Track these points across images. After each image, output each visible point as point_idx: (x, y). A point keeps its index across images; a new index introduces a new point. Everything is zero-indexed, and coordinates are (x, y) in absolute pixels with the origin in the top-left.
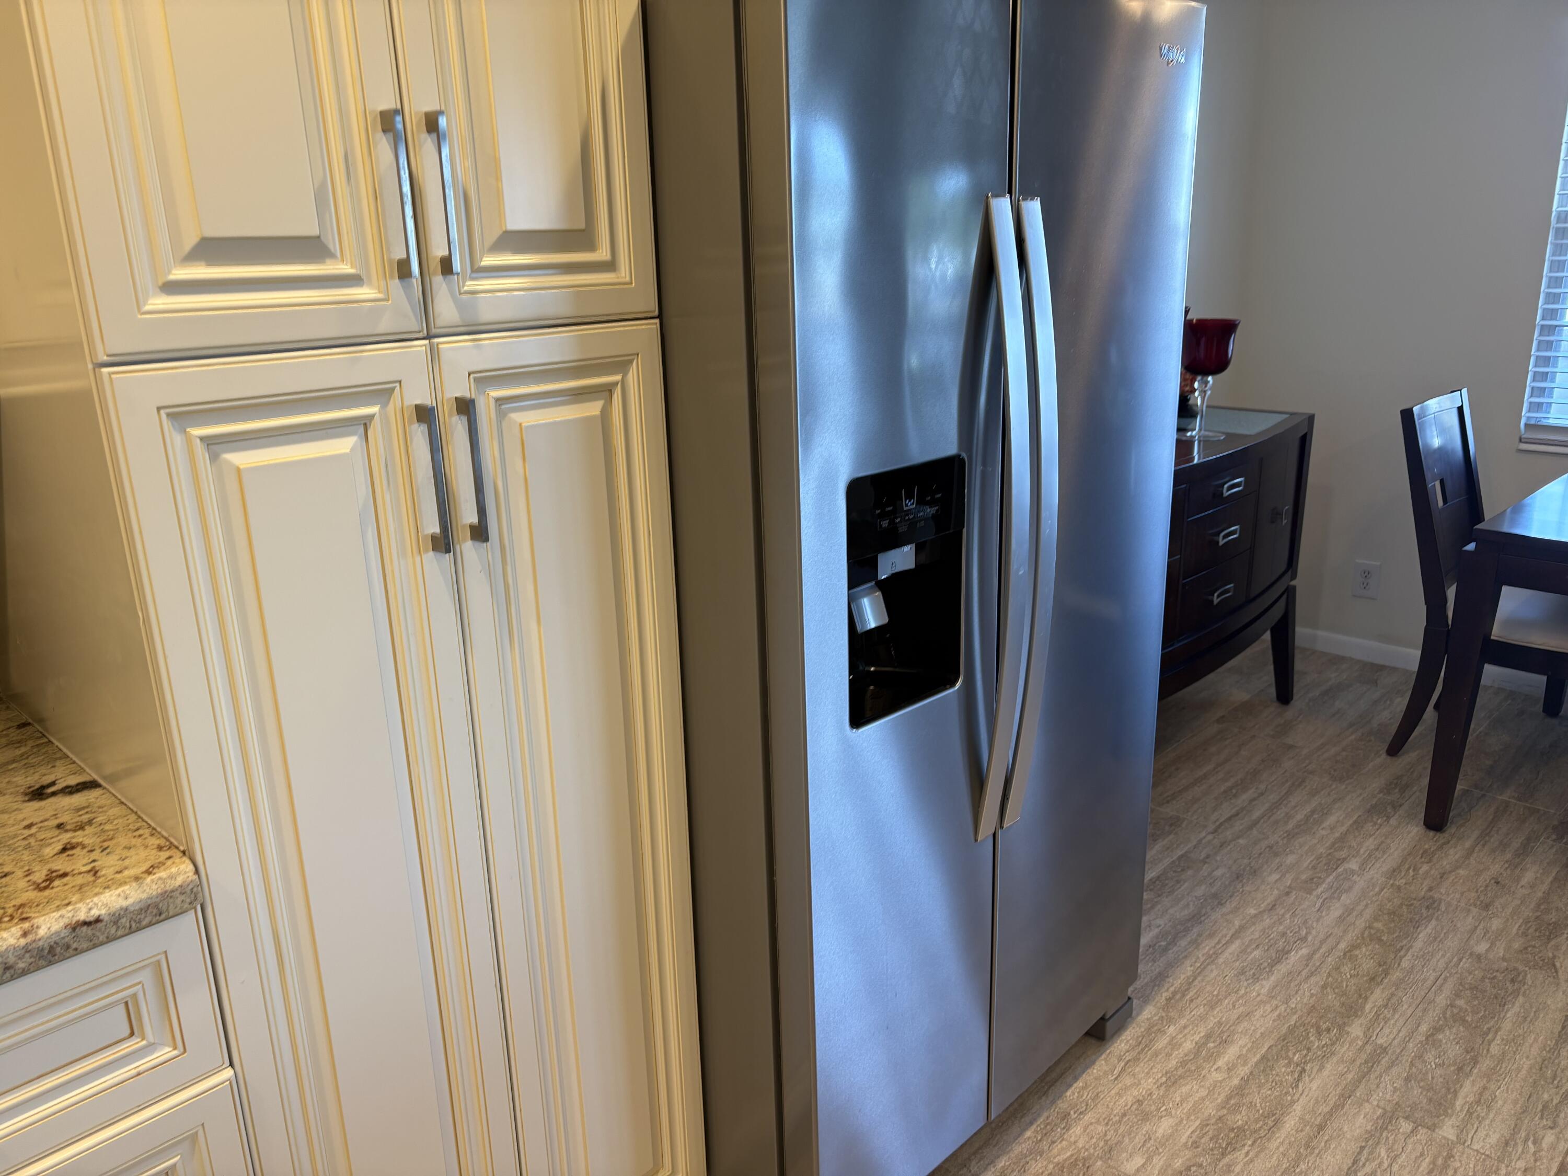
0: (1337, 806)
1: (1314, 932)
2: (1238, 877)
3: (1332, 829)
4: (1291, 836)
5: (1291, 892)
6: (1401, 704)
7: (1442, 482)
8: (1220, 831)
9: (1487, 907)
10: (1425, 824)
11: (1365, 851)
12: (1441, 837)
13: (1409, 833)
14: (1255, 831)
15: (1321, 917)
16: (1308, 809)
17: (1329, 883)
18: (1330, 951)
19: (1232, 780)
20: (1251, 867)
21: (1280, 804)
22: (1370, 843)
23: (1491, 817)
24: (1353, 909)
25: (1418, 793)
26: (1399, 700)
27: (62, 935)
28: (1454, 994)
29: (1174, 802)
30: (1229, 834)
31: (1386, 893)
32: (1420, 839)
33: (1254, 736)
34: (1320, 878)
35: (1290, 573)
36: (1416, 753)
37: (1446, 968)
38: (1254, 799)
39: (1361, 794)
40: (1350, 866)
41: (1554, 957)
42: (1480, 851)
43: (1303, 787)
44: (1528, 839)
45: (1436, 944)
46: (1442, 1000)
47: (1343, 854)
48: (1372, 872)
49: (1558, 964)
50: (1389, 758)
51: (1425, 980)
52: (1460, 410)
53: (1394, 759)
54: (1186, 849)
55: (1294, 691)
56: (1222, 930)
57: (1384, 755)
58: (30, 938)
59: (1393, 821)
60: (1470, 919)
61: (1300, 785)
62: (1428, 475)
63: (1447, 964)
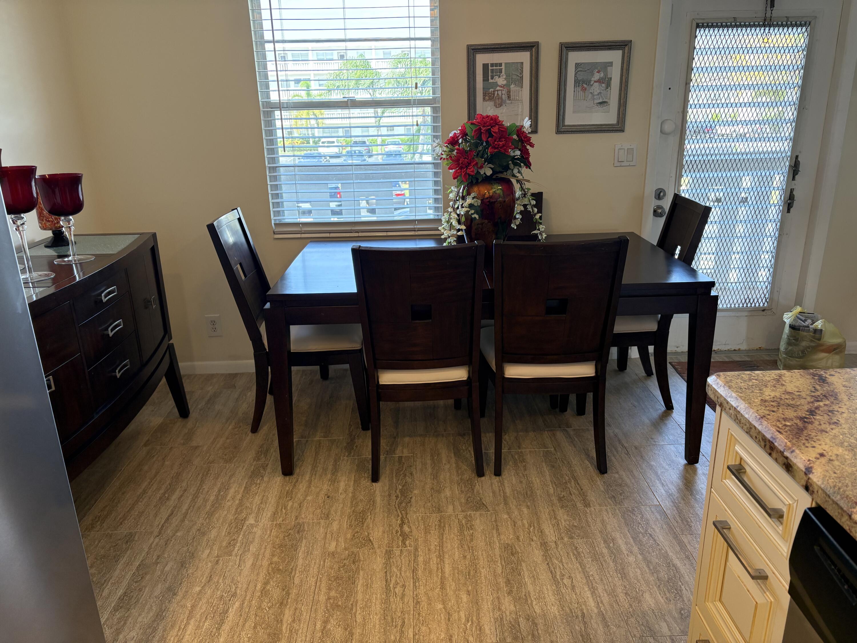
0: (232, 481)
1: (240, 586)
2: (183, 565)
3: (233, 499)
4: (210, 515)
5: (219, 559)
6: (252, 395)
7: (241, 264)
8: (163, 532)
9: (327, 517)
10: (283, 474)
11: (256, 507)
12: (293, 478)
13: (276, 483)
14: (187, 522)
15: (241, 570)
16: (216, 489)
17: (240, 541)
18: (252, 597)
19: (164, 487)
20: (190, 552)
21: (198, 493)
22: (257, 500)
23: (314, 454)
24: (258, 555)
25: (274, 454)
26: (249, 393)
28: (328, 589)
29: (126, 522)
30: (169, 532)
31: (274, 533)
32: (283, 485)
33: (172, 447)
34: (234, 540)
35: (167, 336)
36: (266, 427)
37: (319, 572)
38: (181, 496)
39: (244, 466)
40: (250, 522)
41: (368, 534)
42: (315, 479)
43: (209, 475)
44: (336, 461)
45: (309, 557)
46: (322, 598)
47: (244, 515)
48: (263, 521)
49: (371, 538)
50: (254, 434)
51: (310, 587)
52: (239, 220)
53: (256, 434)
54: (141, 559)
55: (189, 407)
56: (180, 616)
57: (250, 434)
59: (266, 479)
60: (322, 530)
61: (207, 474)
62: (232, 262)
63: (319, 568)
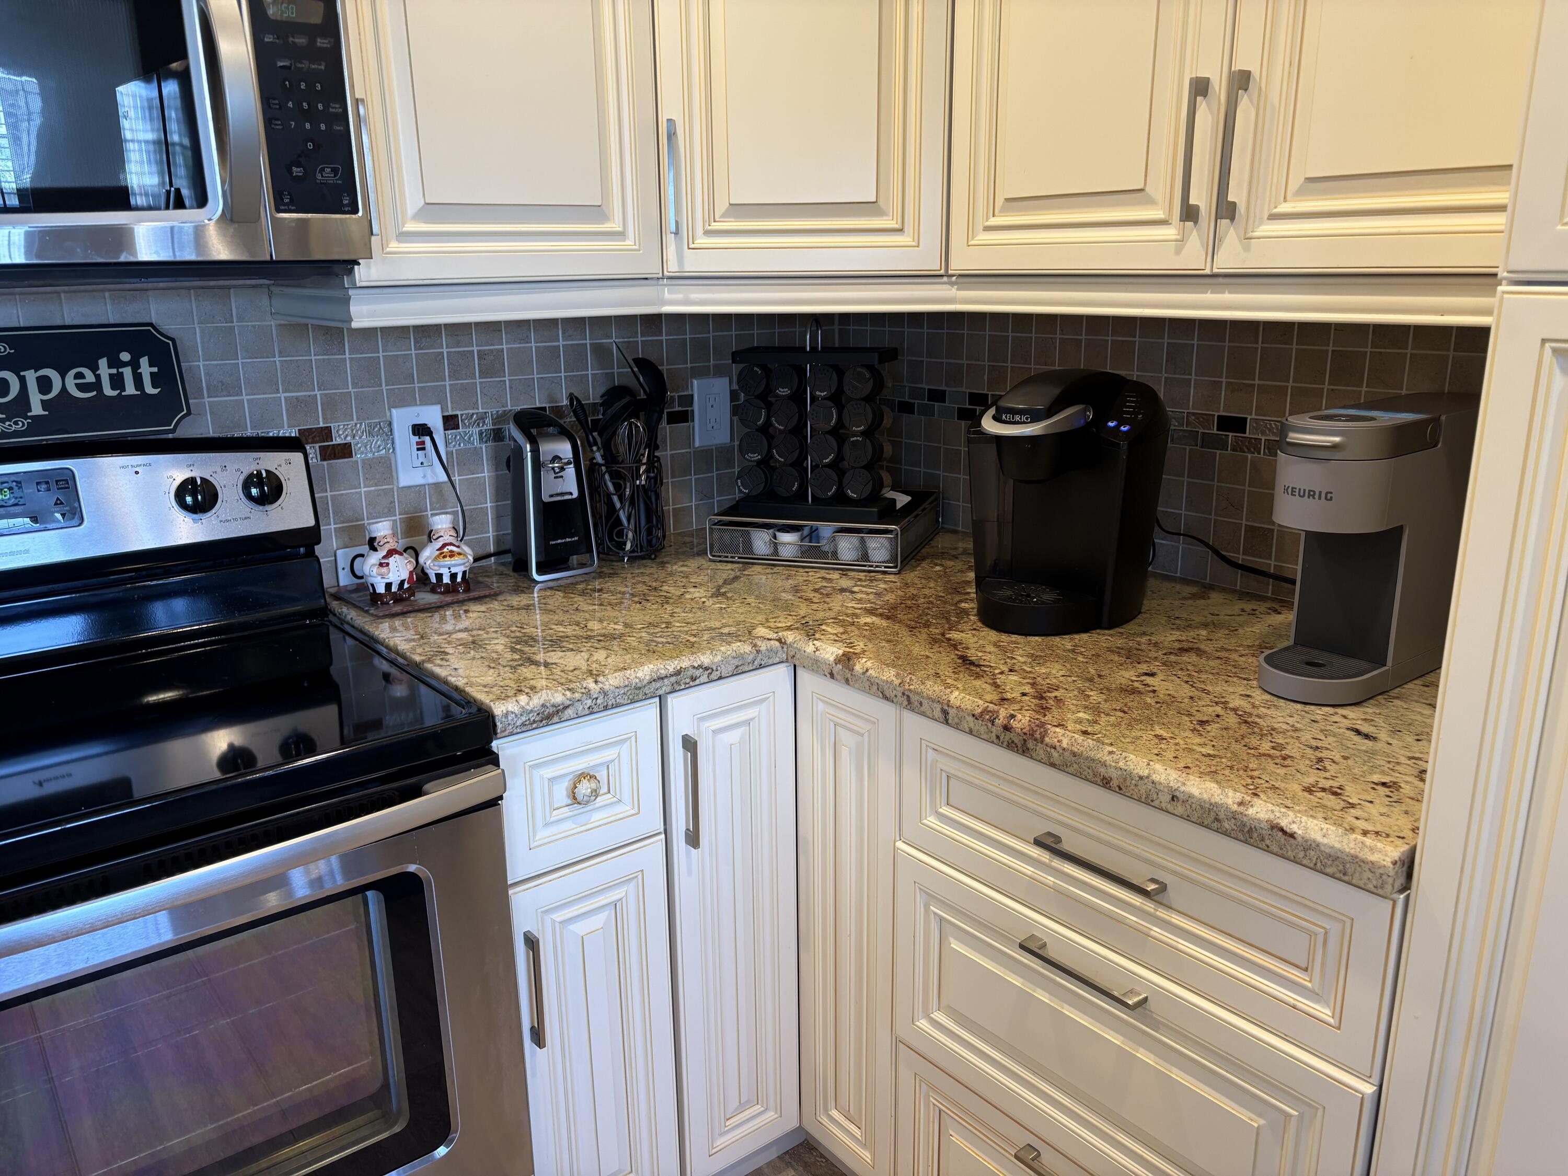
27: (1262, 826)
58: (1241, 809)
